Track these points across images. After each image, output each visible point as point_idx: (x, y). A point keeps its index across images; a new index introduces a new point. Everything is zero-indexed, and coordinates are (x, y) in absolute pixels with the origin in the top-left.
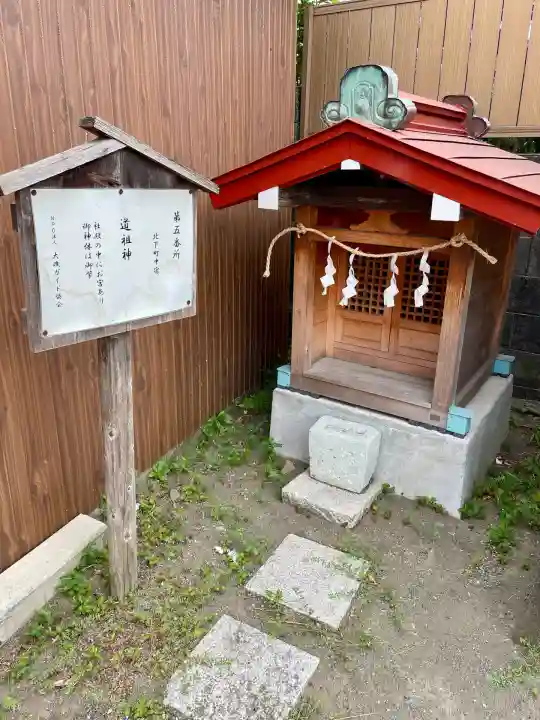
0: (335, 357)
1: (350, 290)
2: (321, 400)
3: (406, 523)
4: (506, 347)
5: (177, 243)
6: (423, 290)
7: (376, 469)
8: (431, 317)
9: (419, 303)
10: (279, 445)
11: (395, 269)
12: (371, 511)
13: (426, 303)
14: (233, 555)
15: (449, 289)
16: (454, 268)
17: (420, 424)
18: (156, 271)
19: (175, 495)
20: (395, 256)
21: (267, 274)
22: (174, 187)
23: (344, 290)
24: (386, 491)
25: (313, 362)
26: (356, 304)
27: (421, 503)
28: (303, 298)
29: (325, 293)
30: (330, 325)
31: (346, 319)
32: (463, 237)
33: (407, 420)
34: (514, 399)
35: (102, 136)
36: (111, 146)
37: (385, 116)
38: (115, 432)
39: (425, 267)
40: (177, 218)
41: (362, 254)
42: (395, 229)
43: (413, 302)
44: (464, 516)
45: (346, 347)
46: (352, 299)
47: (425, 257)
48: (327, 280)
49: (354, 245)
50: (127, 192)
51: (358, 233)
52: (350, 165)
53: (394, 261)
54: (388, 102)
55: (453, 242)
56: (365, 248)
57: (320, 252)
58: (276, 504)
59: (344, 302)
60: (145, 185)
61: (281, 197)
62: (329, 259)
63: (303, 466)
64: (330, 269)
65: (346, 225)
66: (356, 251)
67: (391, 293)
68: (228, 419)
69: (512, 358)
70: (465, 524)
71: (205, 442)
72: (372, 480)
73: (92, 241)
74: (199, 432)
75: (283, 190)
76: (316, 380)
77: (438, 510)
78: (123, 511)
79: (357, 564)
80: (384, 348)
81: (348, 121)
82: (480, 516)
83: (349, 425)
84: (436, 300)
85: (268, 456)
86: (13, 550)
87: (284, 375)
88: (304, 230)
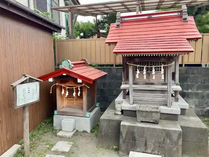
0: (66, 107)
1: (67, 94)
2: (64, 116)
3: (81, 135)
4: (98, 102)
5: (36, 90)
6: (79, 93)
7: (75, 127)
8: (81, 97)
9: (79, 95)
10: (55, 127)
11: (75, 90)
12: (74, 135)
13: (80, 95)
14: (48, 146)
15: (83, 92)
16: (84, 89)
17: (82, 117)
18: (33, 95)
19: (34, 139)
20: (74, 88)
21: (51, 93)
22: (36, 82)
23: (66, 94)
24: (77, 131)
25: (62, 109)
26: (69, 97)
27: (84, 131)
28: (59, 96)
29: (63, 95)
30: (64, 101)
31: (67, 100)
32: (84, 84)
33: (79, 116)
34: (101, 112)
35: (26, 77)
36: (28, 78)
37: (69, 67)
38: (26, 123)
39: (79, 89)
40: (36, 86)
41: (68, 88)
42: (74, 83)
43: (78, 95)
44: (91, 132)
45: (68, 105)
46: (68, 96)
47: (79, 88)
48: (63, 93)
49: (67, 86)
50: (29, 83)
51: (68, 84)
52: (64, 74)
53: (74, 89)
54: (69, 65)
55: (83, 85)
56: (69, 86)
57: (61, 88)
58: (56, 137)
59: (66, 96)
60: (31, 82)
61: (53, 79)
62: (63, 89)
63: (61, 130)
64: (63, 91)
65: (65, 83)
66: (67, 87)
67: (74, 94)
68: (44, 124)
69: (99, 104)
70: (91, 133)
71: (39, 129)
72: (74, 129)
73: (24, 91)
74: (37, 128)
75: (53, 78)
76: (62, 112)
77: (86, 132)
78: (27, 138)
79: (72, 143)
80: (75, 104)
81: (63, 68)
82: (94, 132)
83: (69, 119)
84: (81, 94)
85: (53, 130)
86: (3, 151)
87: (56, 112)
88: (58, 84)
